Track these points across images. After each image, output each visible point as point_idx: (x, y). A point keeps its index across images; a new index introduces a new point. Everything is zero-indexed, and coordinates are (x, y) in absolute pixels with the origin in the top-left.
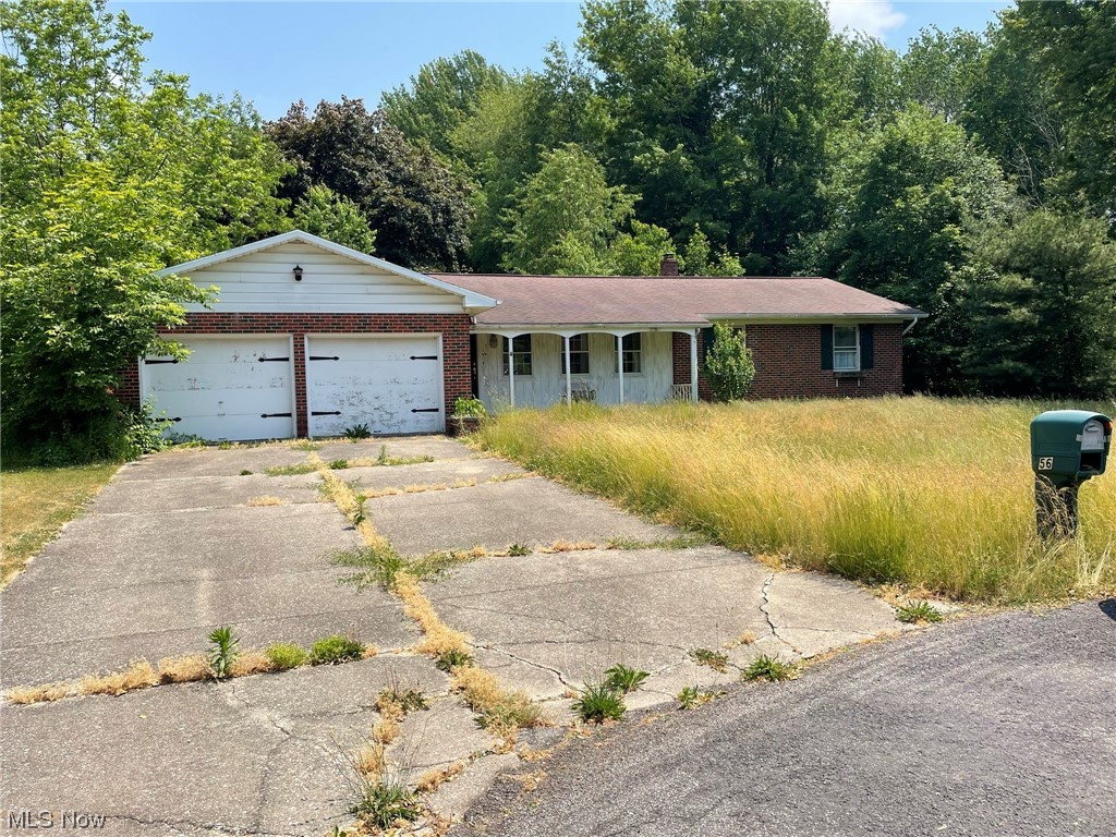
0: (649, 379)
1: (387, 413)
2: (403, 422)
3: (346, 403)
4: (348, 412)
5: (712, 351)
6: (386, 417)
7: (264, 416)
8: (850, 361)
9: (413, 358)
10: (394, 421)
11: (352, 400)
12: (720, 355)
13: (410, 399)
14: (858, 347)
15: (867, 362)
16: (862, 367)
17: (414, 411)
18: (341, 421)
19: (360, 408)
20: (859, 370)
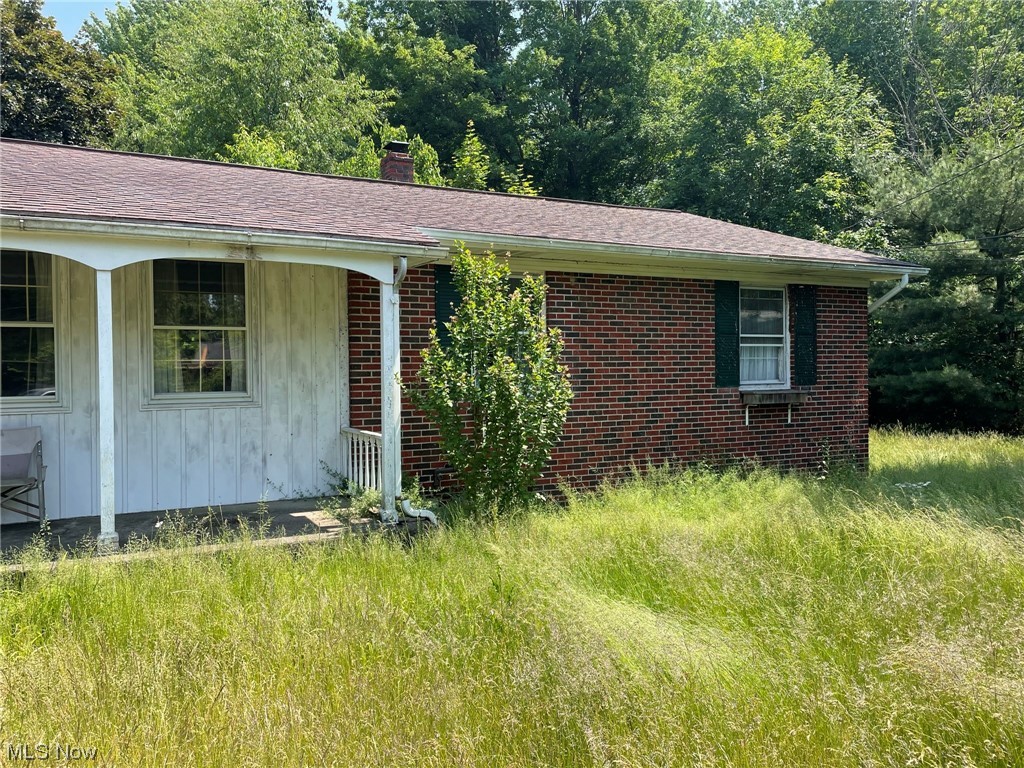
0: (274, 413)
5: (442, 332)
8: (770, 367)
12: (468, 346)
14: (787, 336)
15: (804, 370)
16: (795, 382)
20: (788, 386)
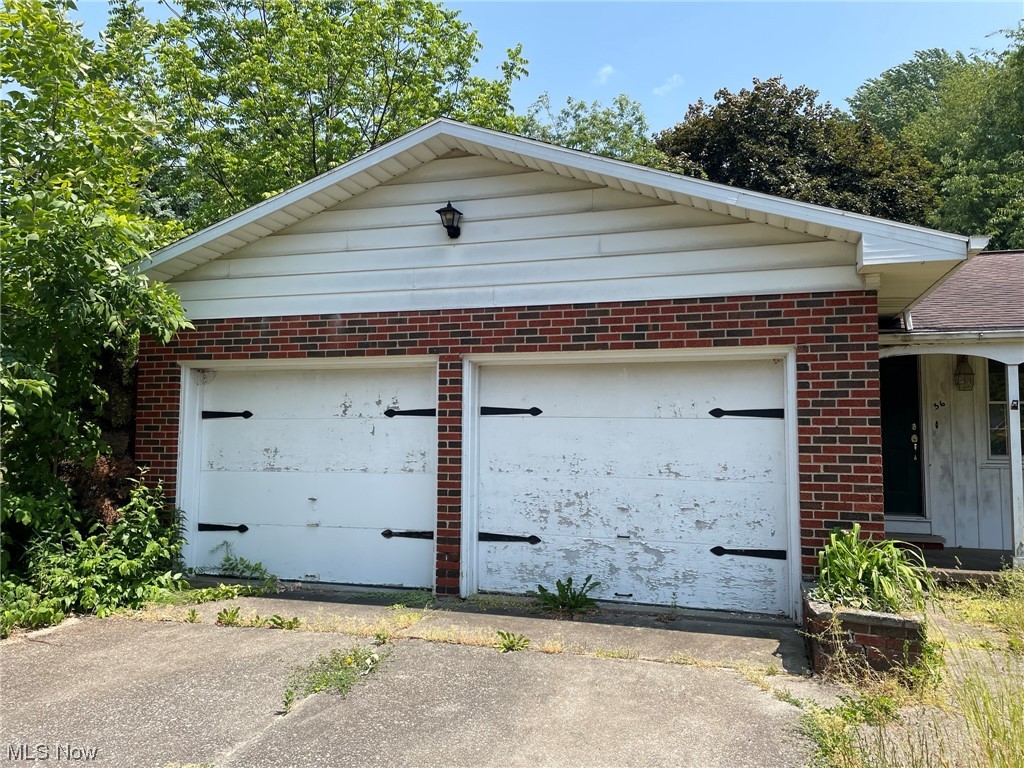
1: (647, 550)
2: (688, 577)
3: (554, 517)
4: (556, 537)
6: (646, 560)
7: (388, 534)
9: (717, 413)
10: (666, 573)
11: (566, 512)
13: (708, 519)
17: (718, 551)
18: (541, 560)
19: (584, 532)
